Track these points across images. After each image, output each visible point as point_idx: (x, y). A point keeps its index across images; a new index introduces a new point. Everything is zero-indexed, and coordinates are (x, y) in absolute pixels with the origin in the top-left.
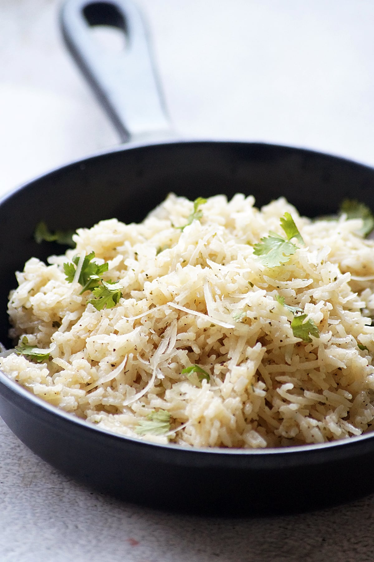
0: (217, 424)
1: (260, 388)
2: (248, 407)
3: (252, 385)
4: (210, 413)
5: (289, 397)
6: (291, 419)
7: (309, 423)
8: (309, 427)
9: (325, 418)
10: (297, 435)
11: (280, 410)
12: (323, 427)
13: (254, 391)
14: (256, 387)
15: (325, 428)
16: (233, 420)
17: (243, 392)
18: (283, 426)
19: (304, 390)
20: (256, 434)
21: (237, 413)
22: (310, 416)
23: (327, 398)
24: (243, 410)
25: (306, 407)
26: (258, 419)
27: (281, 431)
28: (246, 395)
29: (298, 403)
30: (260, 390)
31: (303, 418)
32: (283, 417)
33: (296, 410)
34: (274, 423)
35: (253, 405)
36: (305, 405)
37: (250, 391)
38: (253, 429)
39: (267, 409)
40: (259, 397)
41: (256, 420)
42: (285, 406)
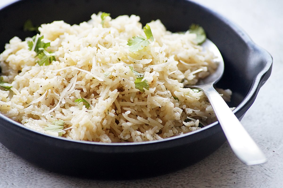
0: (85, 129)
1: (112, 113)
2: (105, 122)
3: (108, 111)
4: (82, 123)
5: (128, 119)
6: (127, 130)
7: (136, 133)
8: (135, 135)
9: (145, 132)
10: (129, 139)
11: (122, 125)
12: (144, 136)
13: (108, 114)
14: (110, 112)
15: (144, 137)
16: (94, 128)
17: (103, 113)
18: (123, 133)
19: (137, 116)
20: (107, 136)
21: (98, 124)
22: (139, 130)
23: (149, 122)
24: (101, 123)
25: (137, 125)
26: (110, 128)
27: (121, 136)
28: (104, 115)
29: (132, 122)
30: (112, 114)
31: (134, 130)
32: (123, 129)
33: (131, 126)
34: (118, 131)
35: (108, 121)
36: (136, 124)
37: (107, 114)
38: (106, 133)
39: (116, 124)
40: (111, 117)
41: (109, 129)
42: (125, 123)
